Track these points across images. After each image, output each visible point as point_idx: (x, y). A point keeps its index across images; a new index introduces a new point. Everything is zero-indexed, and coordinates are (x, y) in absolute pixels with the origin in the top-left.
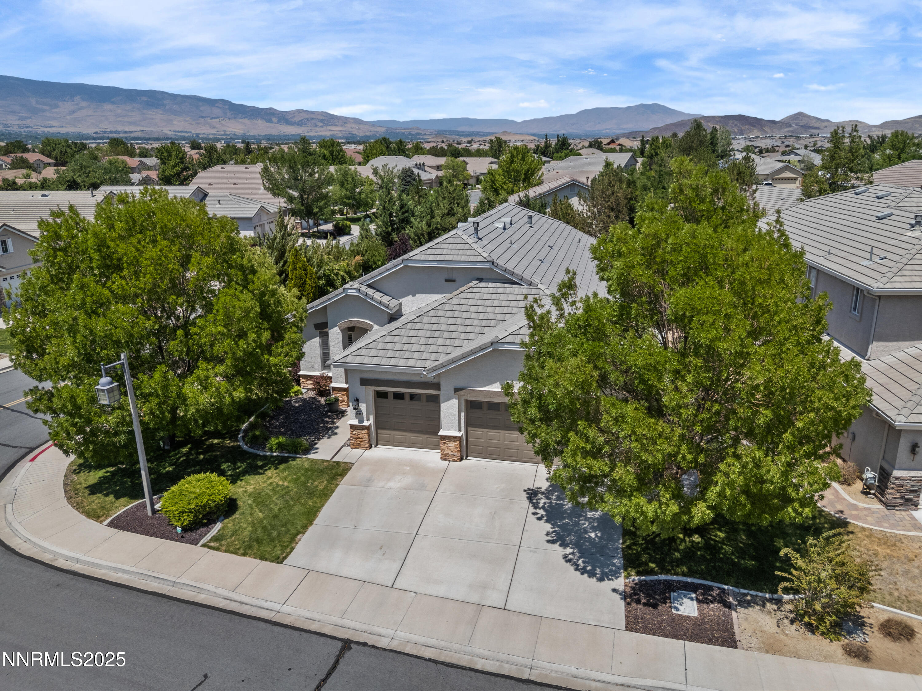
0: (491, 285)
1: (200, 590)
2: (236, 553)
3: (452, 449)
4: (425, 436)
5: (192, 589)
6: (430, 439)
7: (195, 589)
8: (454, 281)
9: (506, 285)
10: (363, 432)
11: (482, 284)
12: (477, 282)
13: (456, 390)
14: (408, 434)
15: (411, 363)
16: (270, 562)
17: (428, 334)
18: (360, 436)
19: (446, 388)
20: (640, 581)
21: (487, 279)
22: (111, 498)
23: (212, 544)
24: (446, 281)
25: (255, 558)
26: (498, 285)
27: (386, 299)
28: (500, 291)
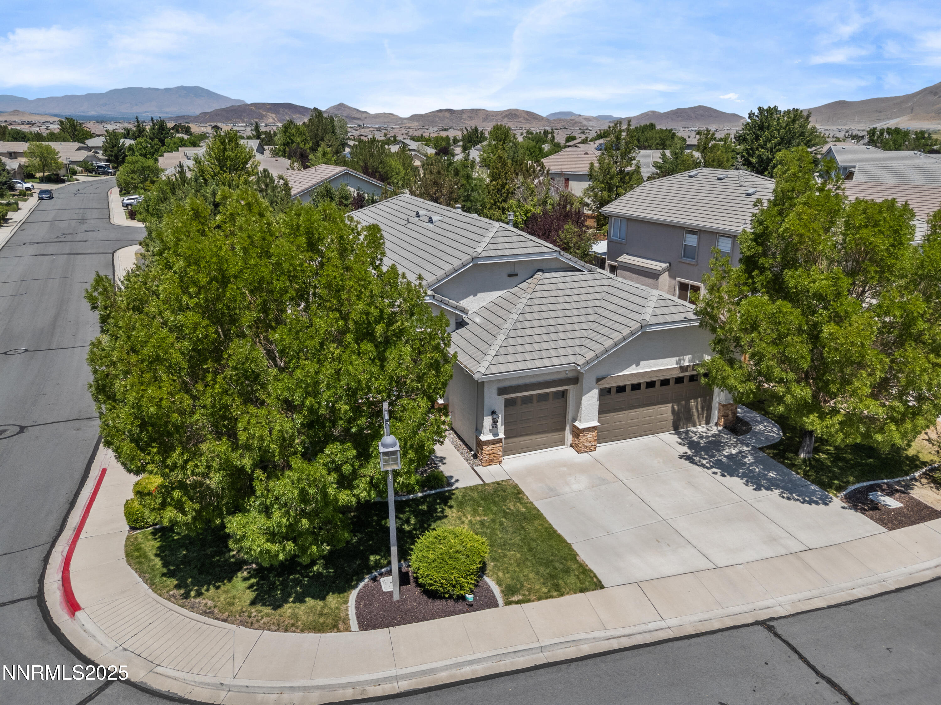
0: (554, 275)
1: (576, 642)
2: (552, 597)
3: (590, 440)
4: (550, 435)
5: (566, 645)
6: (555, 436)
7: (569, 644)
8: (516, 275)
9: (570, 274)
10: (498, 445)
11: (547, 275)
12: (541, 273)
13: (599, 380)
14: (533, 437)
15: (556, 361)
16: (593, 590)
17: (544, 330)
18: (494, 451)
19: (588, 380)
20: (845, 495)
21: (547, 269)
22: (310, 602)
23: (515, 598)
24: (509, 276)
25: (575, 593)
26: (562, 274)
27: (454, 302)
28: (568, 279)
